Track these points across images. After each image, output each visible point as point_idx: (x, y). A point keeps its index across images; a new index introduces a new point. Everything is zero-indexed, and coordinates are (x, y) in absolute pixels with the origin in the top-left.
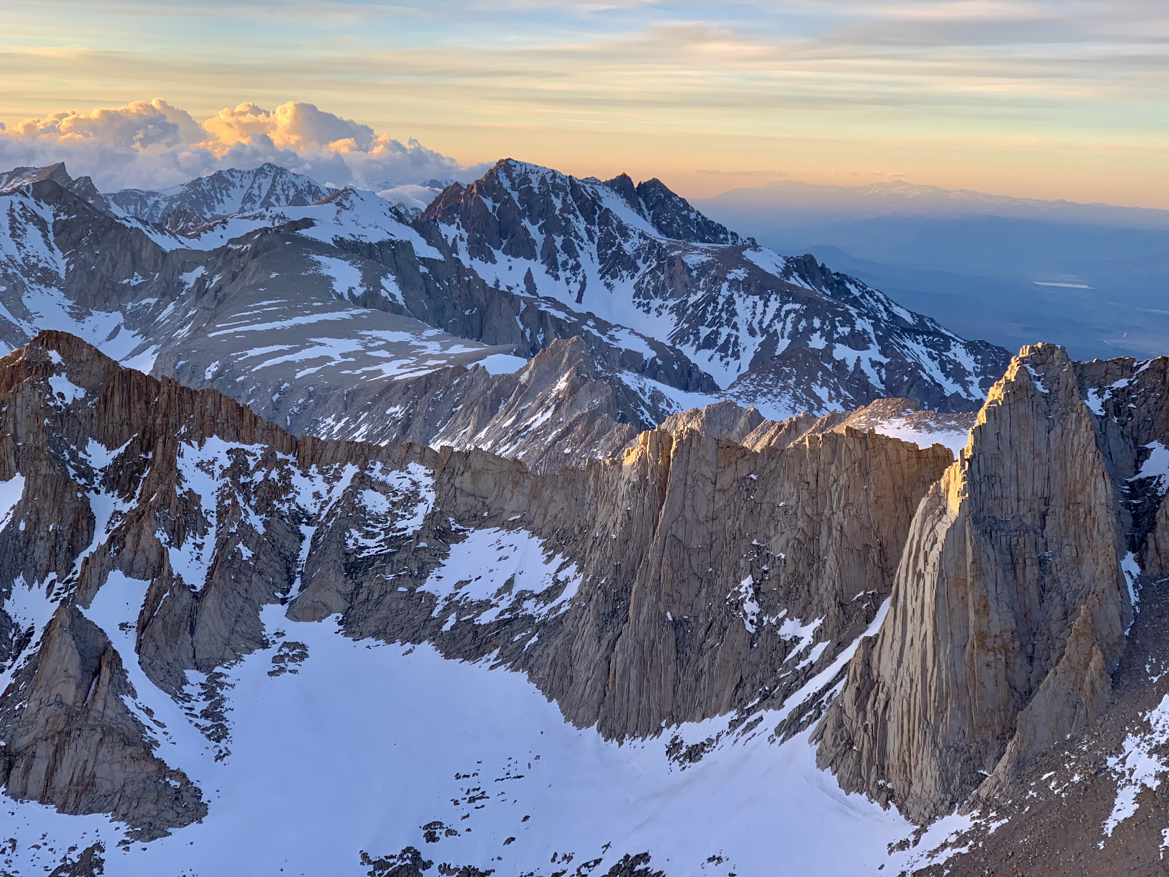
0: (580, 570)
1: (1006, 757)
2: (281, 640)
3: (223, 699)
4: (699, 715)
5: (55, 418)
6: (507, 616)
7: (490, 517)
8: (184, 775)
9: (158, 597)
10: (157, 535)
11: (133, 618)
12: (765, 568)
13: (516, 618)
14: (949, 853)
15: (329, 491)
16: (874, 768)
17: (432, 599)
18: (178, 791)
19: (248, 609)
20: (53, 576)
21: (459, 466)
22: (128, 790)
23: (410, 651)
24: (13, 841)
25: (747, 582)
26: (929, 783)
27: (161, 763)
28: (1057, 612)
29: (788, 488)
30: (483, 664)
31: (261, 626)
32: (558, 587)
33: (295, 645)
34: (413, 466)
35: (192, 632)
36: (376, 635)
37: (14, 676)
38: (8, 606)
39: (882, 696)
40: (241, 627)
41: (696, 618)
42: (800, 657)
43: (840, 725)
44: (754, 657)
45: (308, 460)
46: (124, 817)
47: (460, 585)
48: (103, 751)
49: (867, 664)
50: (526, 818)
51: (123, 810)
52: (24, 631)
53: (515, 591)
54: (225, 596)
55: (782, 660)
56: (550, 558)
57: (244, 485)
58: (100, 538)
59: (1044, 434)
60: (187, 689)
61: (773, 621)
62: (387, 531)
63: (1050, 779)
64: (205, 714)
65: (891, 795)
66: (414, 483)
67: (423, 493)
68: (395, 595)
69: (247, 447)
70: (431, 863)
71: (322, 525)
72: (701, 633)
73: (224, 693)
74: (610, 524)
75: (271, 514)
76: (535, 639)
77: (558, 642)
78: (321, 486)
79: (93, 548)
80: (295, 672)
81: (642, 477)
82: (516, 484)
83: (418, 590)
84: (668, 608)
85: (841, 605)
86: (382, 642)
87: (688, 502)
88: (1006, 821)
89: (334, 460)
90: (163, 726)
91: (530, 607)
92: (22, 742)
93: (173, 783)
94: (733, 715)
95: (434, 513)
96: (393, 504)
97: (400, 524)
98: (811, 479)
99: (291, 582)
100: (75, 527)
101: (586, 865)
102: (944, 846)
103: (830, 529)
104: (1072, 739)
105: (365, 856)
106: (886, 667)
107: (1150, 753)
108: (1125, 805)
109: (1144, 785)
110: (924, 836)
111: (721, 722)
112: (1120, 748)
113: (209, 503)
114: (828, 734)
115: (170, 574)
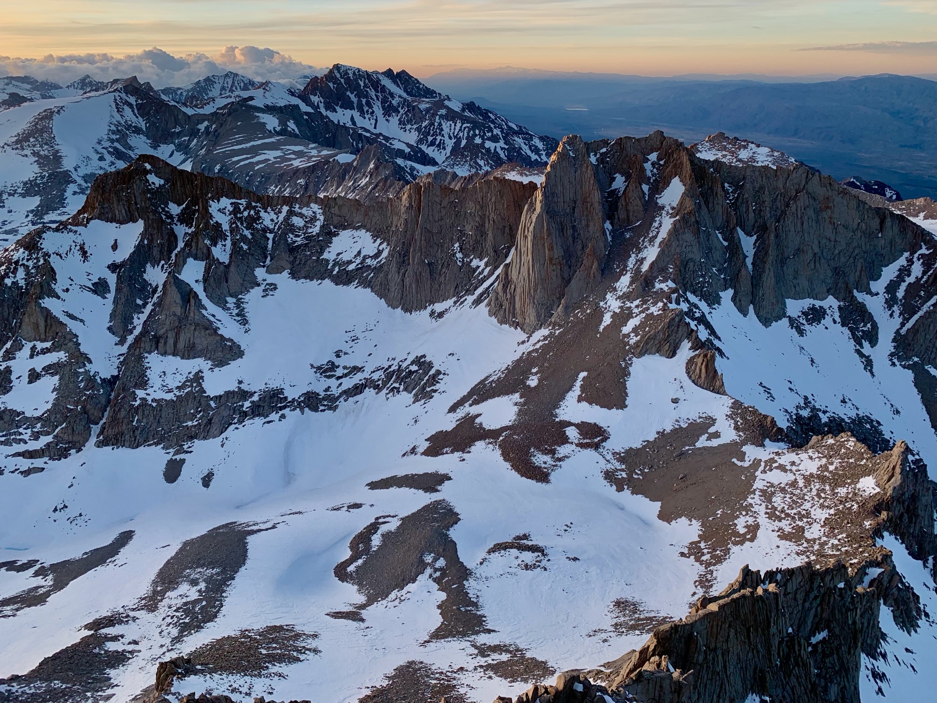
0: (388, 245)
1: (561, 305)
2: (265, 283)
3: (244, 308)
4: (441, 300)
5: (152, 194)
6: (360, 266)
7: (348, 225)
8: (232, 340)
9: (210, 268)
10: (205, 242)
11: (201, 278)
12: (464, 239)
13: (364, 266)
14: (541, 344)
15: (277, 218)
16: (511, 314)
17: (327, 261)
18: (230, 346)
19: (249, 270)
20: (163, 262)
21: (333, 204)
22: (210, 348)
23: (321, 283)
24: (164, 372)
25: (457, 245)
26: (532, 318)
27: (222, 336)
28: (580, 247)
29: (471, 204)
30: (352, 287)
31: (256, 277)
32: (380, 252)
33: (271, 284)
34: (312, 205)
35: (227, 282)
36: (305, 278)
37: (153, 305)
38: (145, 276)
39: (513, 286)
40: (247, 279)
41: (437, 261)
42: (480, 274)
43: (497, 299)
44: (462, 275)
45: (266, 205)
46: (209, 359)
47: (338, 254)
48: (196, 333)
49: (507, 274)
50: (376, 346)
51: (208, 356)
52: (154, 286)
53: (362, 255)
54: (238, 266)
55: (473, 276)
56: (375, 241)
57: (241, 218)
58: (181, 245)
59: (573, 174)
60: (228, 305)
61: (468, 260)
62: (304, 234)
63: (578, 312)
64: (238, 315)
66: (314, 212)
67: (318, 216)
68: (311, 261)
69: (239, 201)
70: (339, 366)
71: (276, 233)
72: (440, 266)
73: (244, 305)
74: (399, 225)
75: (253, 229)
76: (372, 275)
77: (382, 275)
78: (274, 217)
79: (178, 249)
80: (273, 295)
81: (410, 204)
82: (358, 210)
83: (321, 258)
84: (426, 258)
85: (495, 251)
86: (308, 280)
87: (430, 213)
88: (562, 329)
89: (277, 204)
90: (220, 321)
91: (369, 262)
92: (161, 332)
93: (228, 343)
94: (455, 299)
95: (324, 225)
96: (306, 222)
97: (310, 231)
98: (480, 200)
99: (266, 258)
100: (169, 240)
101: (401, 361)
102: (539, 341)
103: (489, 220)
104: (586, 296)
105: (312, 366)
106: (514, 275)
107: (616, 299)
108: (607, 320)
109: (614, 312)
110: (531, 338)
111: (450, 302)
112: (605, 299)
113: (226, 227)
114: (492, 303)
115: (214, 258)
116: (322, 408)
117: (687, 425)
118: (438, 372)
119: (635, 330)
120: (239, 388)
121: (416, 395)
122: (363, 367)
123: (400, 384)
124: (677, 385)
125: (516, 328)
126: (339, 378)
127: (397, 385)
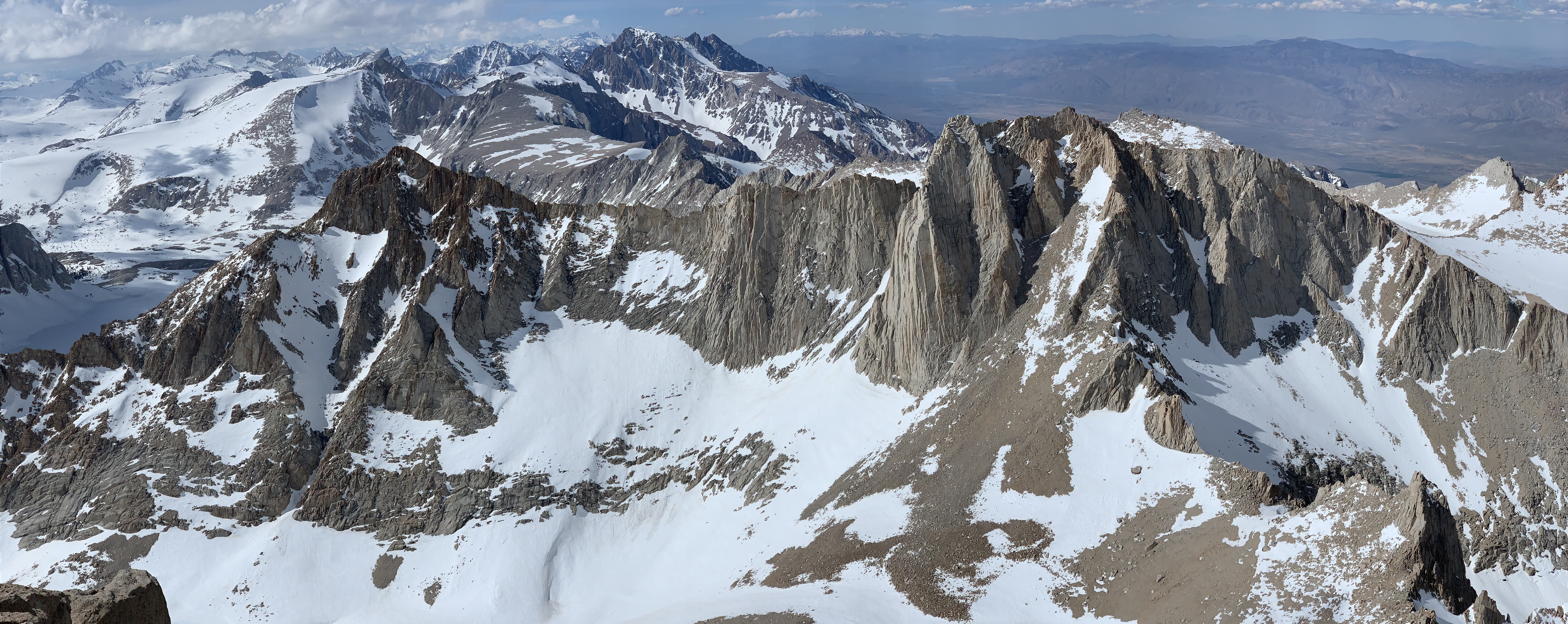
0: (706, 272)
1: (962, 351)
2: (533, 322)
3: (502, 357)
4: (784, 350)
5: (402, 197)
6: (665, 302)
7: (650, 244)
8: (483, 399)
9: (463, 298)
10: (461, 264)
11: (450, 310)
12: (815, 261)
13: (670, 302)
14: (937, 409)
15: (555, 234)
16: (889, 369)
17: (619, 295)
18: (480, 408)
19: (513, 304)
20: (405, 287)
21: (630, 215)
22: (452, 408)
23: (609, 326)
25: (805, 271)
26: (922, 372)
27: (470, 393)
29: (825, 214)
30: (653, 331)
31: (521, 314)
32: (693, 283)
33: (541, 325)
34: (603, 216)
35: (483, 319)
36: (588, 317)
37: (386, 343)
38: (381, 304)
39: (890, 328)
40: (510, 316)
41: (778, 295)
42: (840, 312)
43: (867, 347)
44: (813, 314)
45: (542, 217)
46: (450, 423)
47: (636, 285)
49: (880, 310)
50: (686, 418)
51: (449, 418)
52: (390, 318)
54: (500, 297)
55: (829, 315)
56: (688, 267)
57: (507, 233)
58: (430, 265)
60: (482, 351)
61: (823, 292)
62: (590, 256)
63: (989, 360)
64: (493, 365)
65: (900, 382)
66: (604, 227)
67: (610, 232)
68: (597, 294)
69: (507, 210)
70: (631, 446)
71: (552, 253)
72: (781, 302)
73: (503, 353)
74: (722, 243)
75: (523, 249)
76: (682, 315)
77: (696, 315)
78: (551, 231)
79: (426, 271)
80: (542, 340)
81: (738, 214)
82: (664, 224)
83: (611, 290)
84: (761, 291)
85: (861, 279)
86: (591, 321)
87: (767, 226)
88: (967, 386)
89: (556, 215)
90: (470, 371)
91: (678, 296)
92: (393, 379)
93: (477, 403)
94: (804, 349)
95: (617, 244)
96: (593, 240)
97: (597, 252)
98: (837, 206)
99: (537, 288)
100: (415, 258)
101: (725, 441)
102: (934, 405)
103: (850, 235)
104: (998, 336)
105: (591, 444)
106: (890, 311)
107: (1040, 337)
108: (1030, 367)
109: (1039, 355)
110: (922, 402)
111: (797, 354)
112: (1023, 337)
113: (487, 244)
114: (861, 353)
115: (469, 285)
116: (603, 507)
117: (1156, 502)
118: (783, 458)
119: (1071, 378)
120: (488, 468)
121: (749, 493)
122: (665, 450)
123: (724, 476)
124: (1136, 448)
125: (898, 389)
126: (631, 464)
127: (718, 477)
